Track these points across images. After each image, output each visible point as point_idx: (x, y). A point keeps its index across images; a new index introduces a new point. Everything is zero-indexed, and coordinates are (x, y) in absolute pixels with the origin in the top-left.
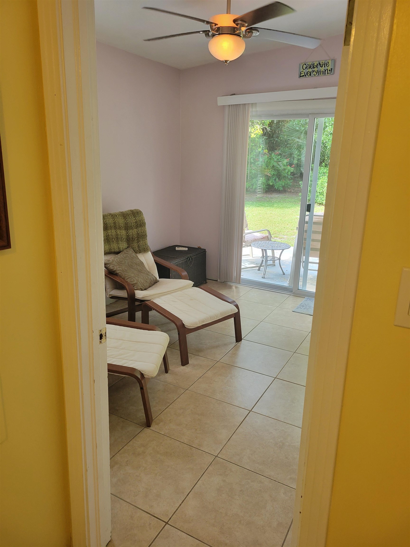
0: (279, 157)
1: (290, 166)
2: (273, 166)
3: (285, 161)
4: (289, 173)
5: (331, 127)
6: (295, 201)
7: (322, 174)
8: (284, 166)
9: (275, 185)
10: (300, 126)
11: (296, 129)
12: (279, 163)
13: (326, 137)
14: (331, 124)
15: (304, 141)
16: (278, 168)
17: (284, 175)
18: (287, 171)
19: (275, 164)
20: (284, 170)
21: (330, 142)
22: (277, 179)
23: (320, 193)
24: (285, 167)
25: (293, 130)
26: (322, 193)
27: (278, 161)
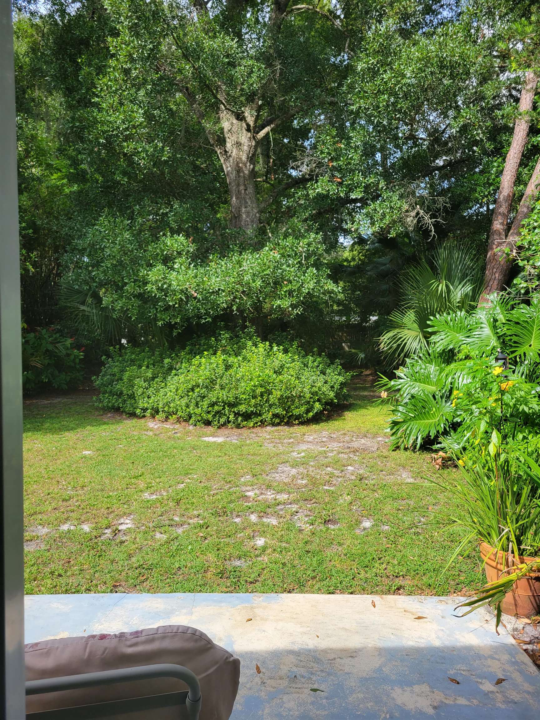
0: (58, 335)
1: (78, 350)
2: (47, 350)
3: (69, 342)
4: (77, 361)
5: (133, 284)
6: (87, 411)
7: (129, 362)
8: (68, 349)
9: (54, 381)
10: (81, 282)
11: (74, 288)
12: (57, 345)
13: (127, 301)
14: (133, 280)
15: (93, 309)
16: (56, 353)
17: (68, 364)
18: (72, 357)
19: (50, 347)
20: (68, 355)
21: (135, 309)
22: (56, 372)
23: (128, 395)
24: (69, 352)
25: (70, 290)
26: (131, 395)
27: (54, 343)
